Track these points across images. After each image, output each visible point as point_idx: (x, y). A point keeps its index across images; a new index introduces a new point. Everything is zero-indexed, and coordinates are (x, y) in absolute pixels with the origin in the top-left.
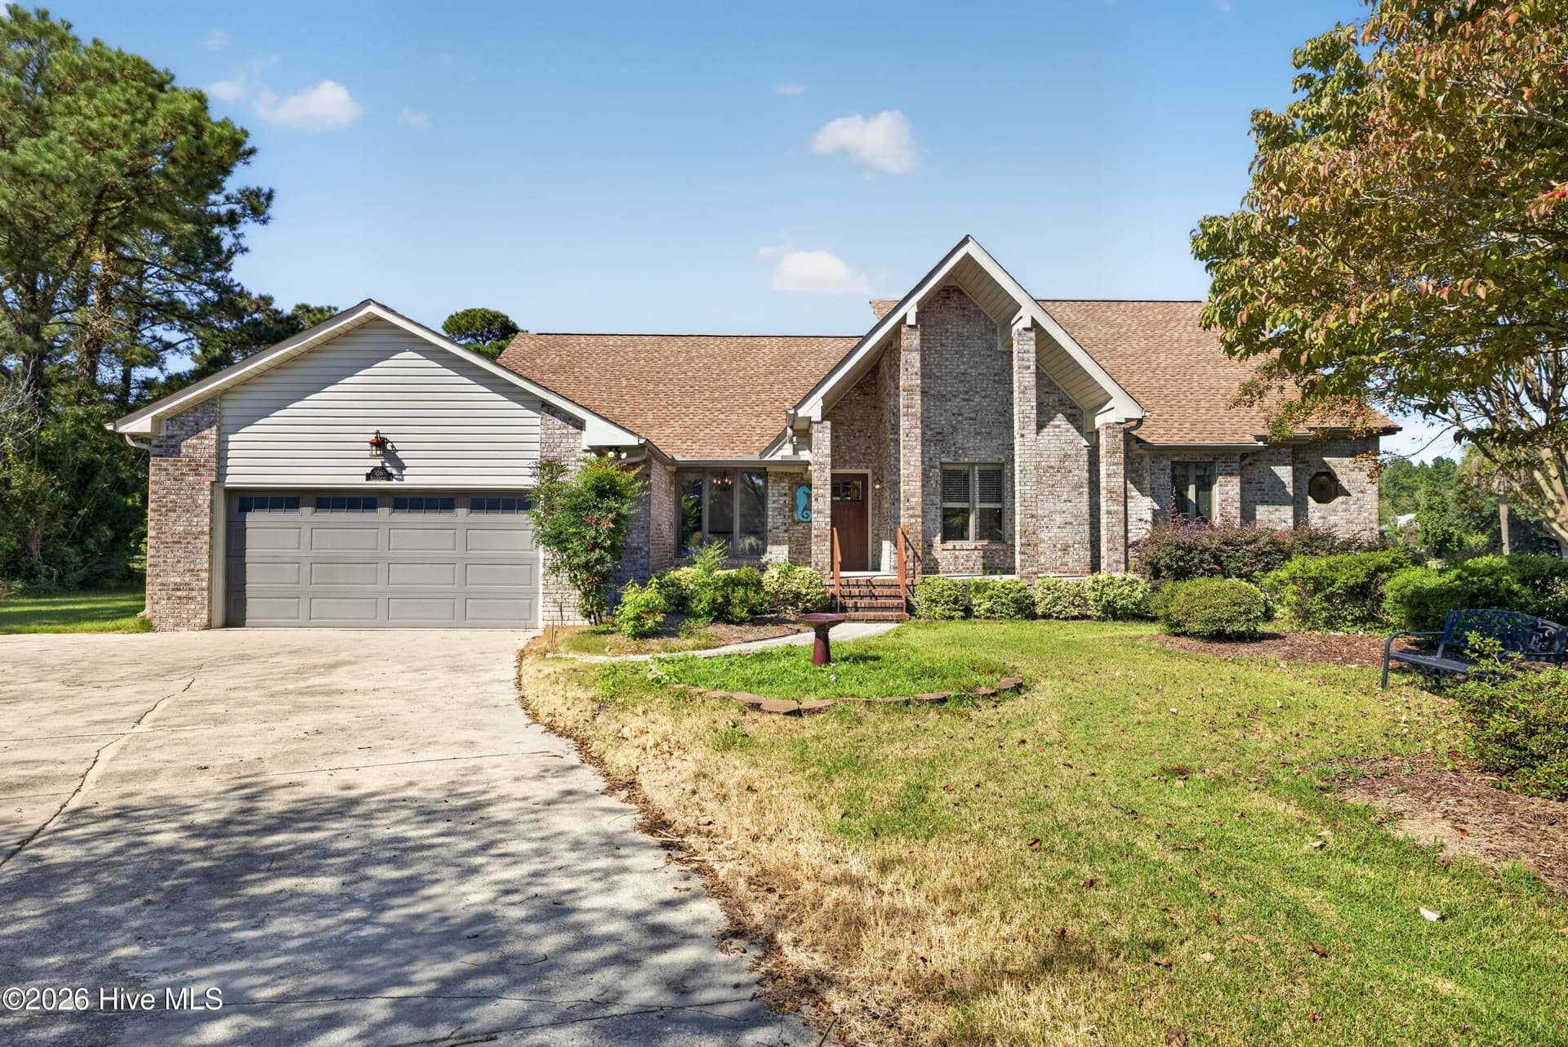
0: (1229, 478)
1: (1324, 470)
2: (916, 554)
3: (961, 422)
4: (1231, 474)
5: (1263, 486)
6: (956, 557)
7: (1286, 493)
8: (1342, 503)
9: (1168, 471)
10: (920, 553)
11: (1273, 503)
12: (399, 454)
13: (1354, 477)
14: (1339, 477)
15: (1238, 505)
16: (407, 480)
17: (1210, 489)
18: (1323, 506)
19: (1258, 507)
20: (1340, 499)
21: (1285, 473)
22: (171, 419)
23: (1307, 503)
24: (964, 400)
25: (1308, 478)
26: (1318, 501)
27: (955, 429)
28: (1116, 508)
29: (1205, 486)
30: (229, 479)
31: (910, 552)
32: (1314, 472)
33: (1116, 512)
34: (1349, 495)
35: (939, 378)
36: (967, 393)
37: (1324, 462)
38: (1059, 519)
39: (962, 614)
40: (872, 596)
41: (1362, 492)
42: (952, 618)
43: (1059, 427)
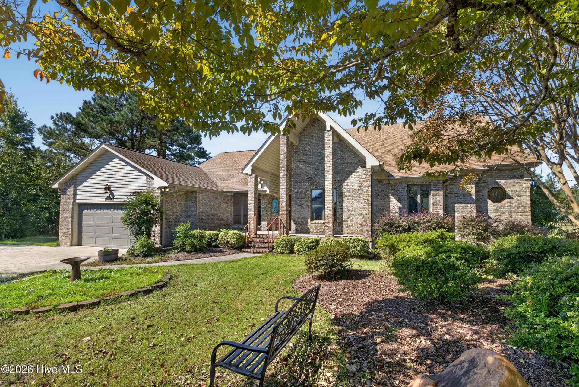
0: (437, 192)
1: (496, 186)
2: (284, 226)
3: (318, 172)
4: (438, 190)
5: (459, 195)
6: (316, 227)
7: (472, 198)
8: (508, 202)
9: (406, 189)
10: (285, 225)
11: (464, 203)
12: (113, 192)
13: (515, 189)
14: (506, 189)
15: (442, 204)
16: (115, 200)
17: (429, 197)
18: (496, 204)
19: (456, 205)
20: (506, 200)
21: (471, 188)
22: (65, 184)
23: (487, 203)
24: (320, 163)
25: (488, 190)
26: (494, 201)
27: (316, 175)
28: (367, 206)
29: (426, 195)
30: (77, 201)
31: (282, 225)
32: (491, 187)
33: (367, 208)
34: (512, 198)
35: (310, 155)
36: (321, 160)
37: (497, 182)
38: (359, 211)
39: (288, 252)
40: (264, 242)
41: (520, 196)
42: (283, 253)
43: (359, 172)
